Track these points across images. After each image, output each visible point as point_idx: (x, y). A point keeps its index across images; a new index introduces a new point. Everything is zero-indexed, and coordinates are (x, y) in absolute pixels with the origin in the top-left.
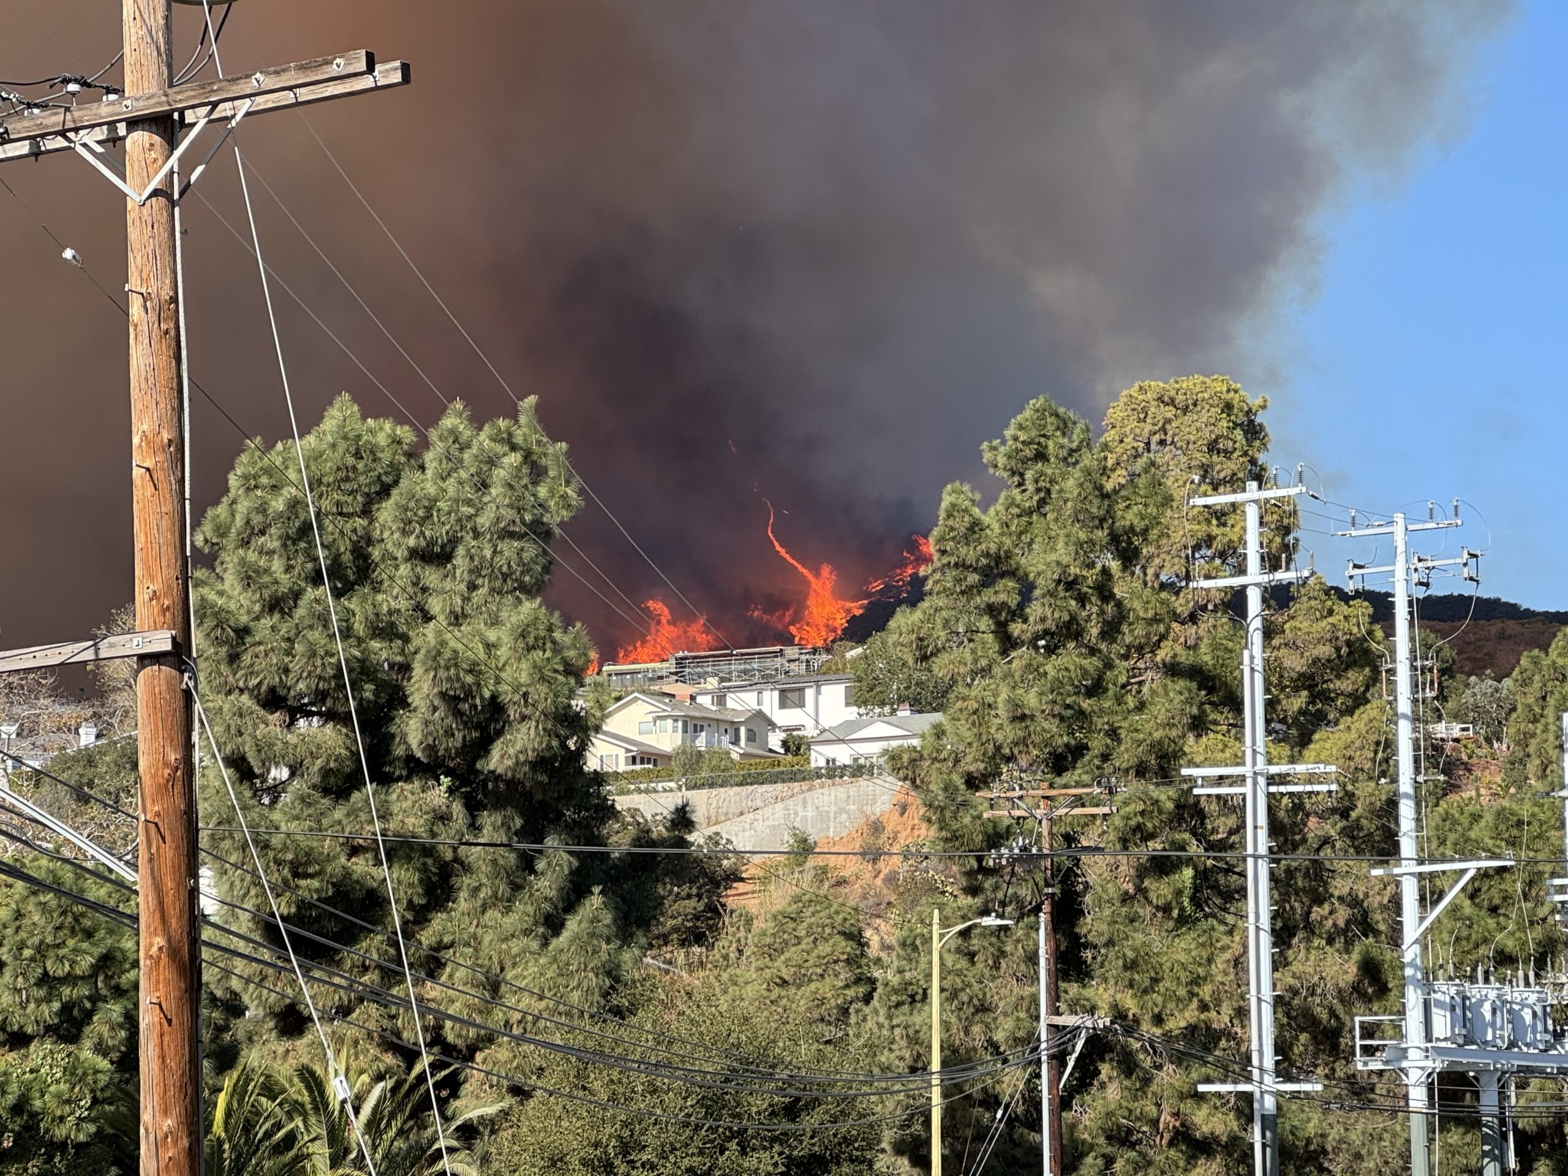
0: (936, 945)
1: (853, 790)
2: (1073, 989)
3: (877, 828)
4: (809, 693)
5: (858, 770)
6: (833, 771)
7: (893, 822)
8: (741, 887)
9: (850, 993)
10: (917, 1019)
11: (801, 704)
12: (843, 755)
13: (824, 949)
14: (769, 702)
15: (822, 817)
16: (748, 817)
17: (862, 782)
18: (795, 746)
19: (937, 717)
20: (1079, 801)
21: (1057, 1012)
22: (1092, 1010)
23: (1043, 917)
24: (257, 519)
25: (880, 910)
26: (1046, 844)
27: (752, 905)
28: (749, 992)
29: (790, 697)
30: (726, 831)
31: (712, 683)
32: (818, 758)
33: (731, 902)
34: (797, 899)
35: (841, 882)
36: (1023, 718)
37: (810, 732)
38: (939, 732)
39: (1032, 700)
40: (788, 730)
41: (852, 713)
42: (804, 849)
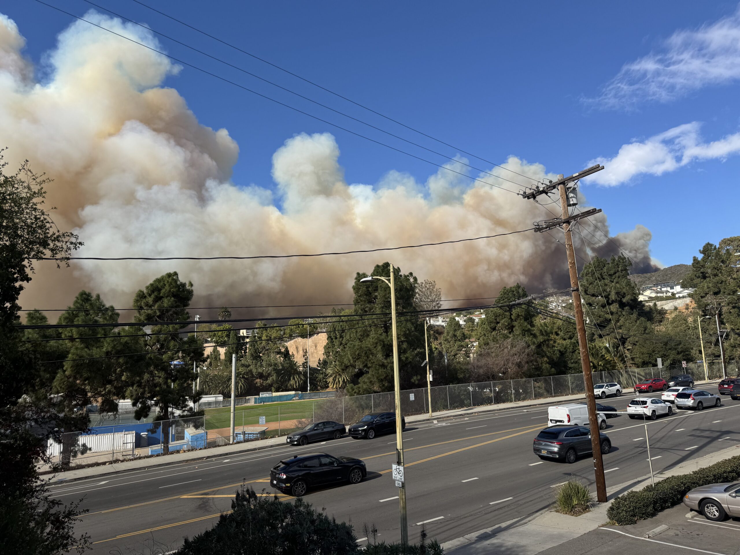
0: (699, 321)
1: (683, 300)
2: (723, 326)
3: (687, 305)
4: (675, 287)
5: (683, 297)
6: (680, 298)
7: (690, 304)
8: (667, 314)
9: (686, 328)
10: (697, 331)
11: (673, 289)
12: (681, 295)
13: (681, 322)
14: (669, 289)
15: (679, 304)
16: (667, 305)
17: (685, 299)
18: (673, 294)
19: (695, 289)
20: (720, 299)
21: (720, 329)
22: (726, 329)
23: (716, 316)
24: (587, 273)
25: (689, 316)
26: (716, 305)
27: (669, 317)
28: (670, 329)
29: (672, 288)
30: (664, 307)
31: (659, 287)
32: (677, 296)
33: (666, 316)
34: (676, 316)
35: (683, 313)
36: (709, 288)
37: (675, 292)
38: (696, 291)
39: (710, 285)
40: (672, 292)
41: (682, 289)
42: (676, 309)
